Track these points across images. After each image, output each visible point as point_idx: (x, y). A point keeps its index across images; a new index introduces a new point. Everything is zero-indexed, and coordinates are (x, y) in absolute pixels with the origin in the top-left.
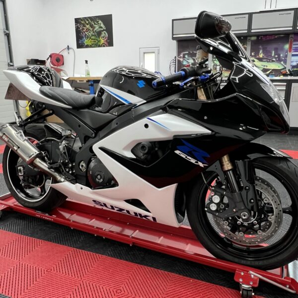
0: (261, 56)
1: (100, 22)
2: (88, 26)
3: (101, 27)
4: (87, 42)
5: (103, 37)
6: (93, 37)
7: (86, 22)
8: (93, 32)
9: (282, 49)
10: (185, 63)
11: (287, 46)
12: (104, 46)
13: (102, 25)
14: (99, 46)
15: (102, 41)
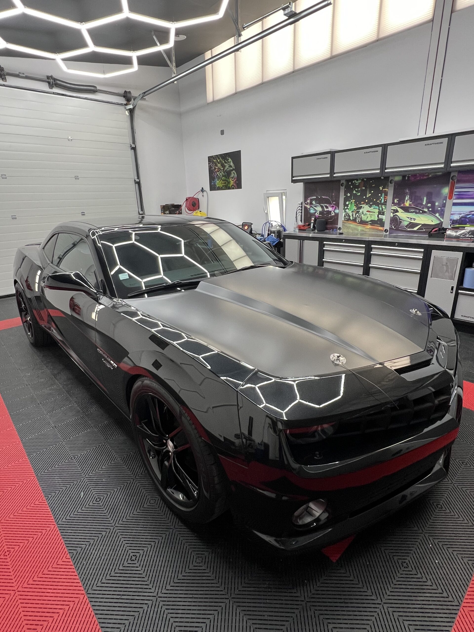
0: (407, 204)
1: (230, 160)
2: (219, 165)
3: (231, 166)
4: (218, 183)
5: (233, 178)
6: (223, 178)
7: (217, 161)
8: (224, 172)
9: (439, 194)
10: (312, 211)
11: (446, 191)
12: (233, 189)
13: (232, 164)
14: (229, 188)
15: (232, 183)
